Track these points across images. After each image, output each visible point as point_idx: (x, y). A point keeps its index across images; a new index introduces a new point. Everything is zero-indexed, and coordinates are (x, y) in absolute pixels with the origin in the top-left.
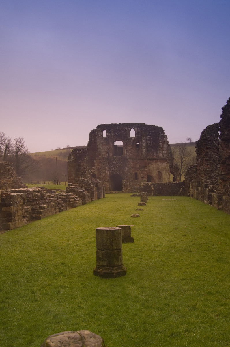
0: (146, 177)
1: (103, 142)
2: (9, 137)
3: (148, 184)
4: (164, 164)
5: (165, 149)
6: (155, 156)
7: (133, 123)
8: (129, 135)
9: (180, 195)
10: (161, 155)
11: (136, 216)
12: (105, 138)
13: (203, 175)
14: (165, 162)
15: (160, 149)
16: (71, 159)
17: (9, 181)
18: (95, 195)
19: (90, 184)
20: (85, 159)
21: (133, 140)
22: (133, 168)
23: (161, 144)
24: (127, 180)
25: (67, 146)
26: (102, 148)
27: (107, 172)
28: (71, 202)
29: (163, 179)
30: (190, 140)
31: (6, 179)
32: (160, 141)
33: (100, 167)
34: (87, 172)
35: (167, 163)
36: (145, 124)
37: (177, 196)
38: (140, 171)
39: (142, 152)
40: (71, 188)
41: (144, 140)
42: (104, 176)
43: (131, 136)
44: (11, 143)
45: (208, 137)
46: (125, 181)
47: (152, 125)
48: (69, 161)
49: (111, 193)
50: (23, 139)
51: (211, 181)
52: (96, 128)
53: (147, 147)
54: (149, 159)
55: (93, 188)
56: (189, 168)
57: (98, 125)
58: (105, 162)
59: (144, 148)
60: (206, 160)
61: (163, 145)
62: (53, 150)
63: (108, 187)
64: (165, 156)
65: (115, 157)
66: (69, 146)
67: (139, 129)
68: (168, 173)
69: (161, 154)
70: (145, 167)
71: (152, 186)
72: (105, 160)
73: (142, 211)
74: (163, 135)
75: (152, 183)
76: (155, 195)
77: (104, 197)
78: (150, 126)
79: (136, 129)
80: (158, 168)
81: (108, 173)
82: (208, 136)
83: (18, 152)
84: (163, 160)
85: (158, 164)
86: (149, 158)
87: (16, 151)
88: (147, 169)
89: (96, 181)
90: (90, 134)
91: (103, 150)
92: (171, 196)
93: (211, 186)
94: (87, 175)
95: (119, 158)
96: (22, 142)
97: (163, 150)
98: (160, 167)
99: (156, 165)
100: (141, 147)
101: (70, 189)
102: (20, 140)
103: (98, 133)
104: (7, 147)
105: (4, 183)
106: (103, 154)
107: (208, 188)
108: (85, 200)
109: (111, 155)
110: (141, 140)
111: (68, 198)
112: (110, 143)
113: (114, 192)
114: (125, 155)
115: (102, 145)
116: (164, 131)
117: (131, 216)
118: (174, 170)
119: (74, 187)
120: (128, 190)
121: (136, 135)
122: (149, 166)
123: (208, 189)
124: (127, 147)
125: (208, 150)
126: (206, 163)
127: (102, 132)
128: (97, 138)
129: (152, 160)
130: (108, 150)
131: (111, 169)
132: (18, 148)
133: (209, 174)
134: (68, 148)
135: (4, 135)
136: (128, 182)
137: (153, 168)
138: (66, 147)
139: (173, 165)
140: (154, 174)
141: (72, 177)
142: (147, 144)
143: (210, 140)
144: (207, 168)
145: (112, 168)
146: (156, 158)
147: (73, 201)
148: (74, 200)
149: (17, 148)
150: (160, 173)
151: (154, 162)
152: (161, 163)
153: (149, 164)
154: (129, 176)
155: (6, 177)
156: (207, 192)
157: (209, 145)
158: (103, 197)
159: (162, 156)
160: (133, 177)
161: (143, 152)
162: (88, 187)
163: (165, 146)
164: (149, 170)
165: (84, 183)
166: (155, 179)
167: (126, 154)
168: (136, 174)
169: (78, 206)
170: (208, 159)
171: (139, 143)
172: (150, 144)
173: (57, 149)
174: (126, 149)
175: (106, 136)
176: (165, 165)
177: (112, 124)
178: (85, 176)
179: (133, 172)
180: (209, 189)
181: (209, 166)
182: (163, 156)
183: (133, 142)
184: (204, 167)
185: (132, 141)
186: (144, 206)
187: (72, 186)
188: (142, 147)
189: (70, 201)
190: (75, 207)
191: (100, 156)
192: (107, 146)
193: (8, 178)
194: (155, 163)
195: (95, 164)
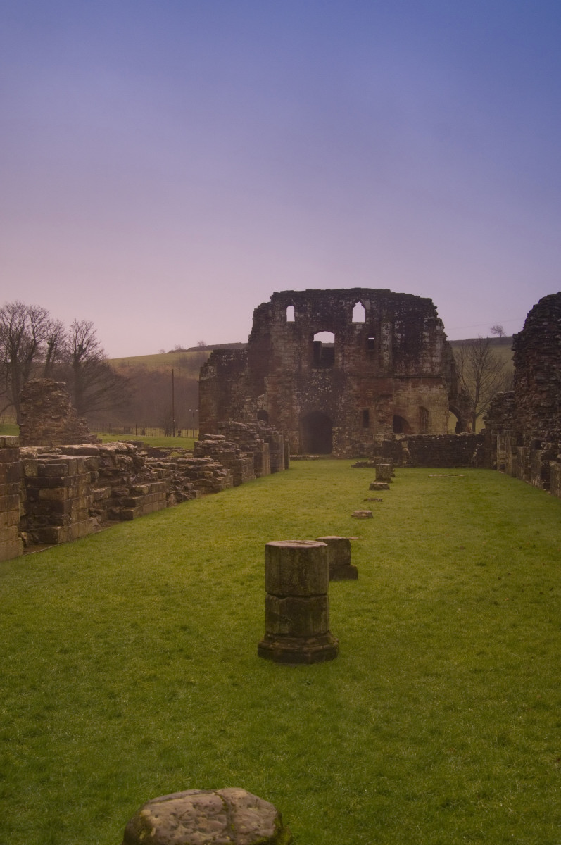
0: (391, 420)
1: (286, 333)
2: (58, 321)
3: (394, 437)
4: (435, 390)
5: (437, 353)
6: (413, 369)
7: (360, 289)
8: (351, 317)
9: (473, 466)
10: (426, 368)
11: (364, 515)
12: (290, 324)
13: (530, 419)
14: (439, 383)
15: (425, 352)
16: (209, 374)
17: (57, 426)
18: (266, 463)
19: (252, 436)
20: (242, 376)
21: (359, 330)
22: (358, 398)
23: (427, 340)
24: (344, 427)
25: (199, 343)
26: (283, 349)
27: (294, 407)
28: (205, 478)
29: (431, 426)
30: (500, 332)
31: (49, 421)
32: (426, 334)
33: (279, 395)
34: (246, 406)
35: (442, 386)
36: (389, 290)
37: (464, 467)
38: (376, 405)
39: (381, 359)
40: (208, 444)
41: (386, 329)
42: (287, 416)
43: (355, 320)
44: (64, 333)
45: (544, 324)
46: (339, 429)
47: (407, 293)
48: (202, 378)
49: (304, 458)
50: (91, 324)
51: (550, 432)
52: (269, 300)
53: (394, 349)
54: (397, 377)
55: (259, 447)
56: (497, 401)
57: (275, 293)
58: (289, 382)
59: (387, 350)
60: (537, 380)
61: (433, 343)
62: (164, 351)
63: (297, 443)
64: (437, 369)
65: (315, 371)
66: (203, 342)
67: (374, 302)
68: (444, 412)
69: (427, 365)
70: (388, 396)
71: (405, 444)
72: (290, 378)
73: (380, 503)
74: (432, 318)
75: (404, 437)
76: (411, 465)
77: (287, 467)
78: (402, 296)
79: (367, 303)
80: (420, 398)
81: (298, 410)
82: (543, 321)
83: (80, 356)
84: (433, 379)
85: (420, 390)
86: (398, 375)
87: (75, 353)
88: (392, 400)
89: (268, 429)
90: (254, 315)
91: (287, 354)
92: (450, 467)
93: (550, 444)
94: (247, 413)
95: (324, 374)
96: (90, 332)
97: (432, 356)
98: (425, 398)
99: (415, 390)
100: (380, 348)
101: (204, 448)
102: (84, 327)
103: (274, 313)
104: (52, 344)
105: (46, 432)
106: (286, 363)
107: (543, 449)
108: (241, 475)
109: (305, 365)
110: (380, 331)
111: (199, 469)
112: (304, 337)
113: (312, 456)
114: (340, 367)
115: (282, 341)
116: (436, 308)
117: (352, 516)
118: (459, 403)
119: (214, 442)
120: (345, 452)
121: (368, 318)
122: (398, 395)
123: (541, 453)
124: (346, 347)
125: (543, 357)
126: (537, 389)
127: (285, 309)
128: (272, 324)
129: (406, 379)
130: (299, 354)
131: (304, 400)
132: (81, 346)
133: (544, 414)
134: (202, 348)
135: (45, 314)
136: (347, 433)
137: (408, 398)
138: (195, 345)
139: (456, 391)
140: (411, 414)
141: (209, 419)
142: (394, 339)
143: (548, 332)
144: (539, 401)
145: (308, 397)
146: (415, 375)
147: (210, 477)
148: (214, 475)
149: (77, 347)
150: (423, 411)
151: (410, 384)
152: (428, 387)
153: (397, 388)
154: (348, 418)
155: (50, 417)
156: (539, 458)
157: (545, 344)
158: (284, 469)
159: (430, 371)
160: (358, 420)
161: (383, 359)
162: (248, 444)
163: (439, 346)
164: (398, 403)
165: (238, 432)
166: (411, 425)
167: (343, 364)
168: (366, 414)
169: (222, 490)
170: (543, 378)
171: (373, 339)
172: (401, 340)
173: (174, 349)
174: (342, 351)
175: (294, 320)
176: (437, 392)
177: (309, 291)
178: (242, 417)
179: (359, 409)
180: (545, 451)
181: (544, 395)
182: (433, 370)
183: (359, 334)
184: (533, 399)
185: (357, 332)
186: (385, 491)
187: (210, 441)
188: (382, 347)
189: (203, 476)
190: (216, 491)
191: (279, 369)
192: (296, 345)
193: (55, 420)
194: (413, 387)
195: (266, 387)
